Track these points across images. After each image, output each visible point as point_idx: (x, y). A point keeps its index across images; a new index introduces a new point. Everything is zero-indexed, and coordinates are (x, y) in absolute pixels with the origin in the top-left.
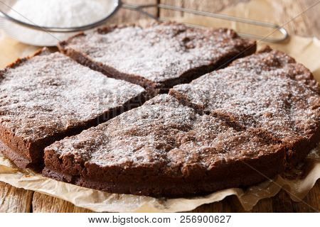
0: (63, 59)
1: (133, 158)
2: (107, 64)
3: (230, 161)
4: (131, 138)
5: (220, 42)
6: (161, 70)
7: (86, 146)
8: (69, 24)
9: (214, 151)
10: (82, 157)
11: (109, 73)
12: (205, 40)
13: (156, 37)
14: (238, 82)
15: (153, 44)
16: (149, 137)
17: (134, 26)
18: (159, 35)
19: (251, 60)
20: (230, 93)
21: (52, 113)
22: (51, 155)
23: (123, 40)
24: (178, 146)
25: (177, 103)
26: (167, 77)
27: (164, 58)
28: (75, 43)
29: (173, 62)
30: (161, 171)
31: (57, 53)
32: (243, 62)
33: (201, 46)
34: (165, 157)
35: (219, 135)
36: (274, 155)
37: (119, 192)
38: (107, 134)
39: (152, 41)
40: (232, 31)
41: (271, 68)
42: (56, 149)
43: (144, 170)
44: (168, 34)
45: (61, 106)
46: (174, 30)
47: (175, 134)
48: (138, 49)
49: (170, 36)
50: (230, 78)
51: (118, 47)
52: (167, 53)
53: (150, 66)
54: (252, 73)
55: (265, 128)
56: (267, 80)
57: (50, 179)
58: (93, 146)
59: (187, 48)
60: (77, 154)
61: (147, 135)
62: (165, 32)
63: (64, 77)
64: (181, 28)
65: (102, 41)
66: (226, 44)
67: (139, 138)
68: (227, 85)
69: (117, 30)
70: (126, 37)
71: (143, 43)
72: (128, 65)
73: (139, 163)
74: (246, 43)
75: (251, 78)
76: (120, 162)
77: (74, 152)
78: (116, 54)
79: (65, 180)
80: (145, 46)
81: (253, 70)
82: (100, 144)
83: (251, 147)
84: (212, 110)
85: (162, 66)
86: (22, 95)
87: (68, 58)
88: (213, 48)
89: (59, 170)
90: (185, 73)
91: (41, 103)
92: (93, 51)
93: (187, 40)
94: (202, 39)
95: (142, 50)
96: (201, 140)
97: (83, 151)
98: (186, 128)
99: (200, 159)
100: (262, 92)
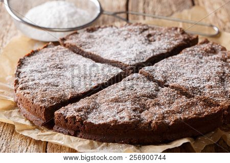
0: (64, 50)
1: (117, 117)
2: (95, 53)
3: (185, 119)
4: (114, 104)
5: (173, 36)
6: (133, 57)
7: (84, 110)
8: (66, 26)
9: (173, 112)
10: (81, 117)
11: (97, 59)
12: (162, 35)
13: (128, 34)
14: (187, 65)
15: (126, 39)
16: (127, 103)
17: (112, 26)
18: (130, 33)
19: (195, 49)
20: (182, 72)
21: (58, 87)
22: (59, 117)
23: (105, 37)
24: (148, 109)
25: (145, 79)
26: (137, 62)
27: (134, 49)
28: (71, 39)
29: (141, 51)
30: (137, 126)
31: (59, 46)
32: (190, 50)
33: (160, 40)
34: (139, 117)
35: (176, 101)
36: (215, 114)
37: (108, 141)
38: (97, 101)
39: (125, 37)
40: (181, 29)
41: (210, 54)
42: (63, 112)
43: (125, 126)
44: (136, 32)
45: (64, 83)
46: (140, 29)
47: (145, 101)
48: (116, 43)
49: (138, 33)
50: (181, 61)
51: (101, 41)
52: (136, 45)
53: (125, 54)
54: (196, 58)
55: (207, 96)
56: (207, 63)
57: (59, 133)
58: (88, 110)
59: (150, 41)
60: (78, 115)
61: (126, 101)
62: (134, 30)
63: (65, 63)
64: (145, 27)
65: (90, 37)
66: (177, 38)
67: (121, 104)
68: (179, 67)
69: (100, 29)
70: (106, 34)
71: (119, 38)
72: (110, 54)
73: (122, 121)
74: (191, 37)
75: (195, 61)
76: (108, 120)
77: (76, 114)
78: (100, 46)
79: (69, 134)
80: (121, 40)
81: (196, 56)
82: (93, 108)
83: (199, 109)
84: (170, 84)
85: (133, 54)
86: (37, 76)
87: (67, 49)
88: (168, 41)
89: (65, 127)
90: (150, 59)
91: (50, 81)
92: (84, 44)
93: (149, 36)
94: (160, 35)
95: (118, 43)
96: (163, 105)
97: (82, 113)
98: (152, 96)
99: (164, 118)
100: (204, 71)
